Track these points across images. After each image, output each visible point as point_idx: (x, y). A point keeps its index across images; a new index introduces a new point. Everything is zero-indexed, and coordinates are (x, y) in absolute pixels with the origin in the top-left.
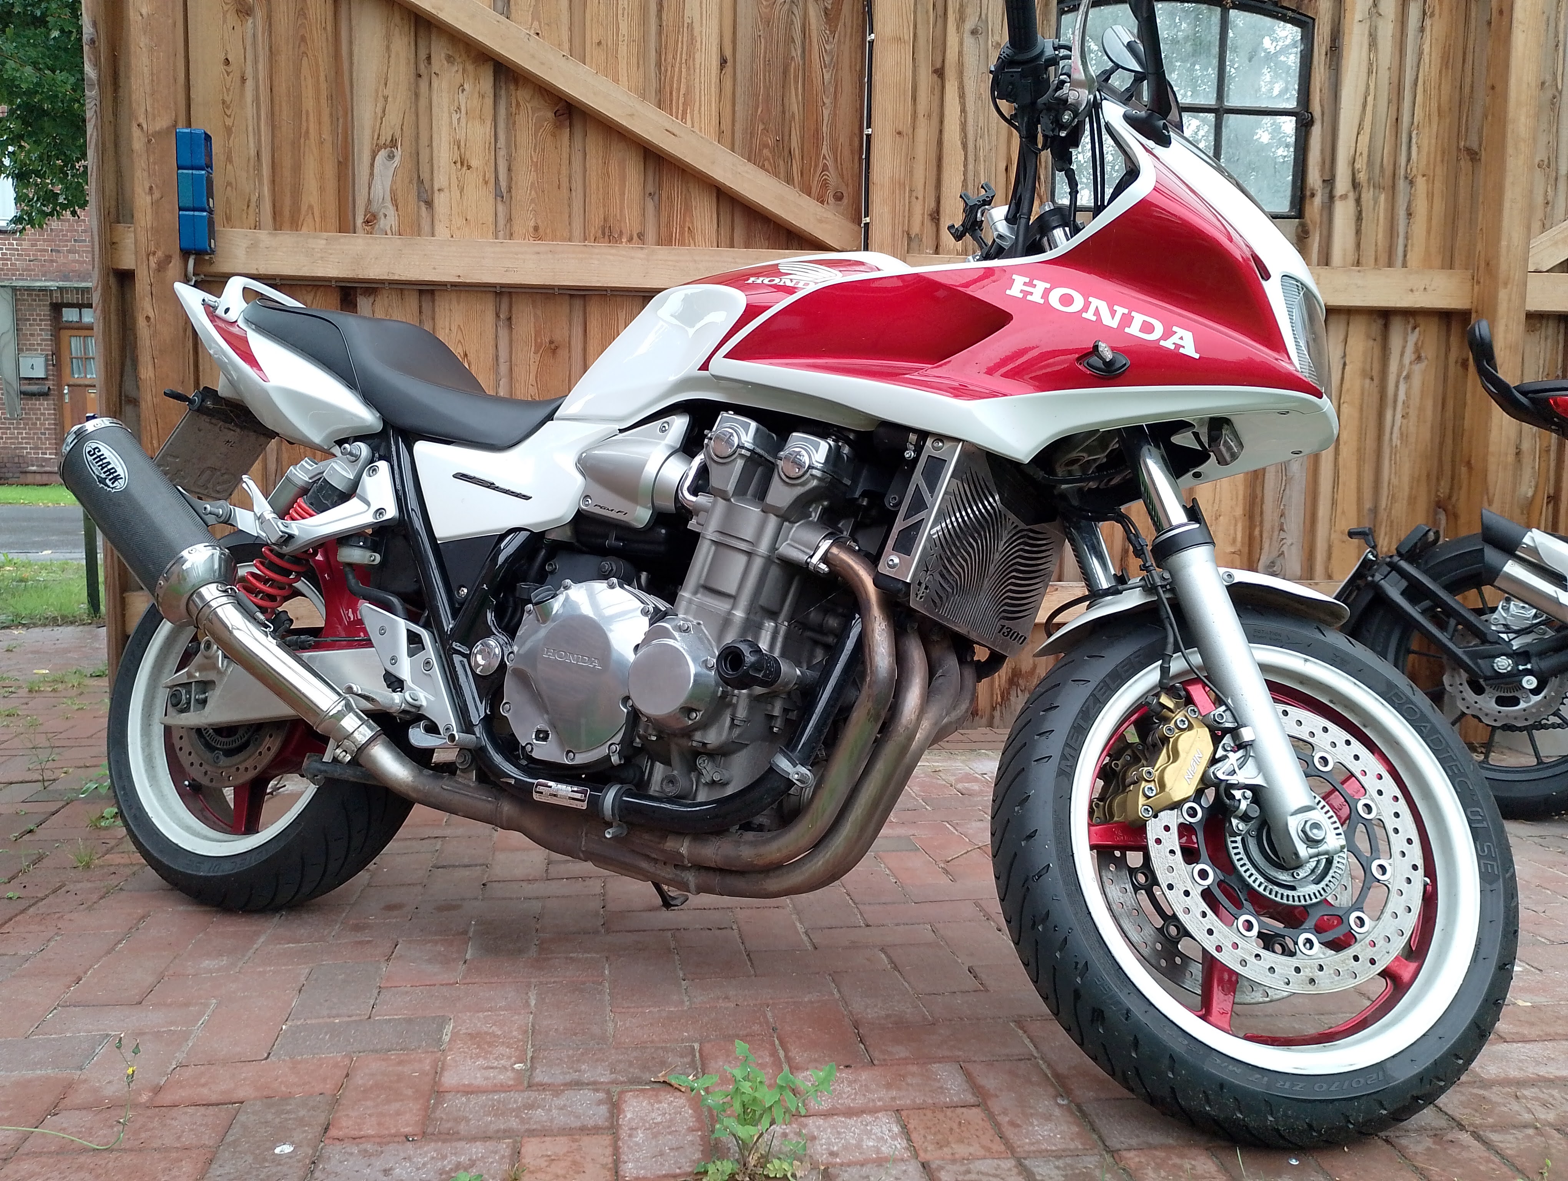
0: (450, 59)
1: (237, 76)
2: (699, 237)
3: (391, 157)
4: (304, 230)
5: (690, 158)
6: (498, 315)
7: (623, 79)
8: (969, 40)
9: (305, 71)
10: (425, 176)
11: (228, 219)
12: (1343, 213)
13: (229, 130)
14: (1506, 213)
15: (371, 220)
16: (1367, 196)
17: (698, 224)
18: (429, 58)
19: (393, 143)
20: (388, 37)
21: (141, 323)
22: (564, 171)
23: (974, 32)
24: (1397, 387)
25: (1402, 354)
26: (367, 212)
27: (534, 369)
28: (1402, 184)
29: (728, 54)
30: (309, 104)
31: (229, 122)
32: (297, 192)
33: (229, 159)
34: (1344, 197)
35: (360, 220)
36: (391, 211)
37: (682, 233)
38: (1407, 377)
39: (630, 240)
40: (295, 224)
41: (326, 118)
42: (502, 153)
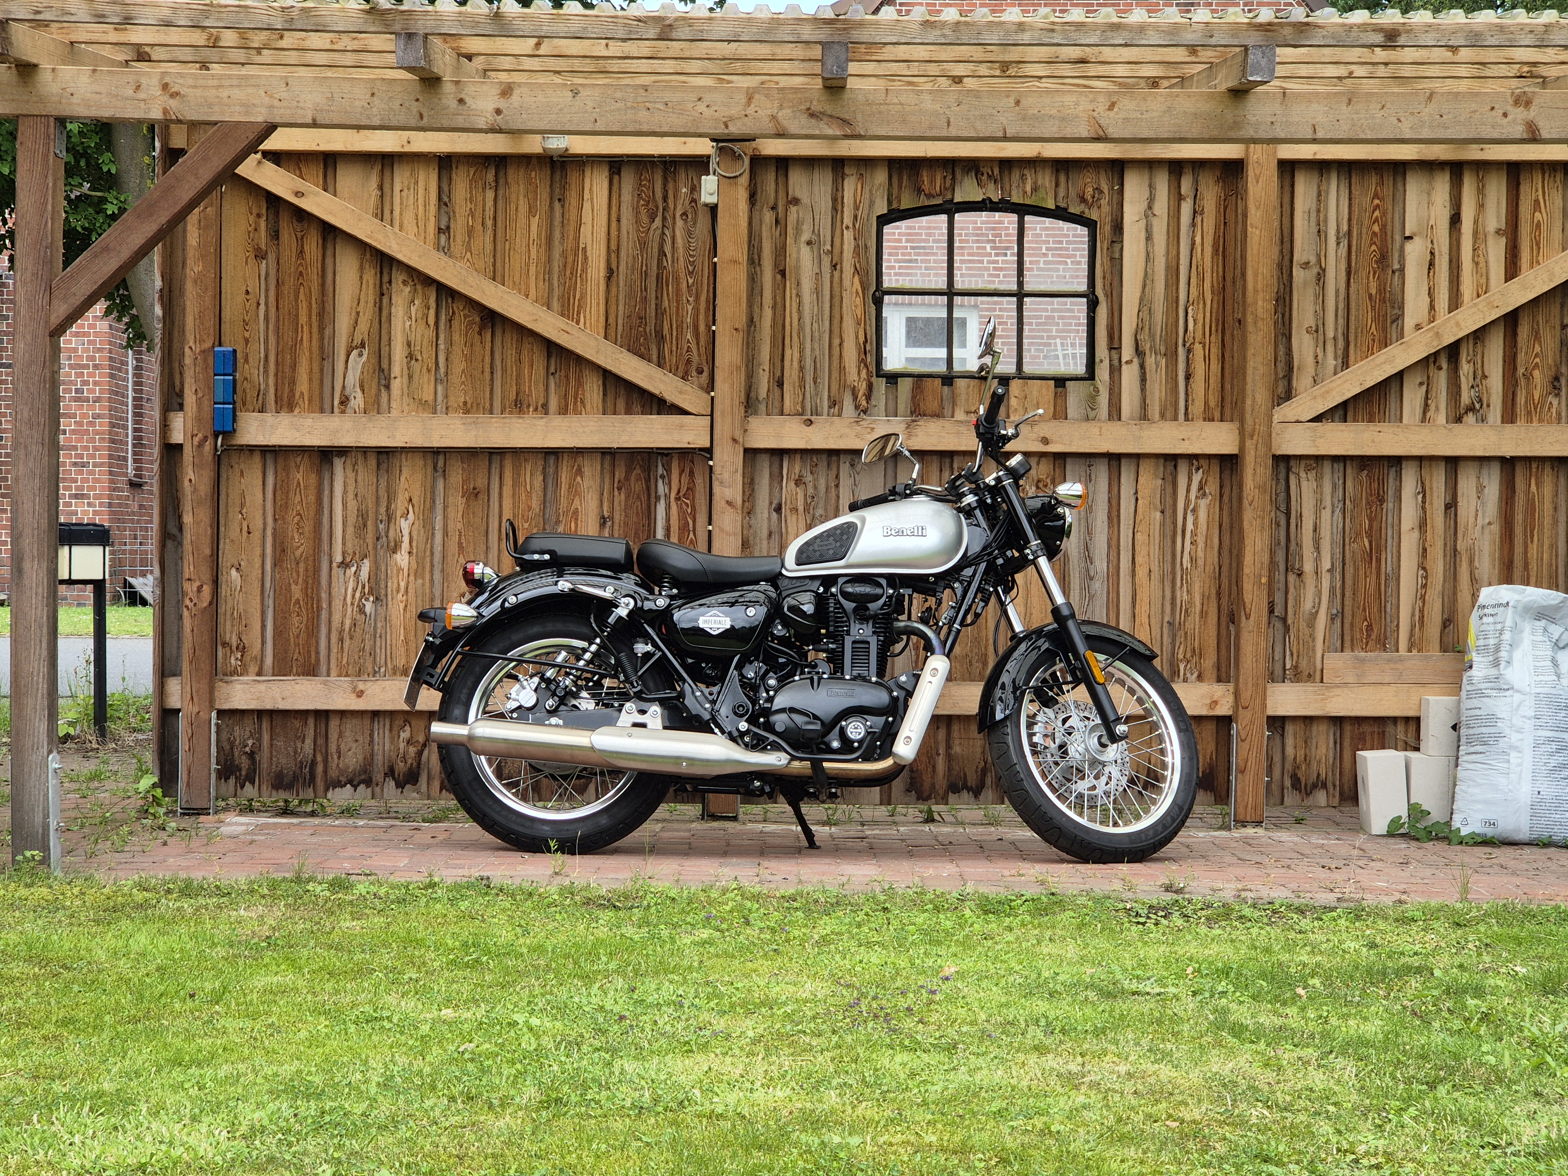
0: (405, 283)
1: (253, 301)
2: (588, 406)
3: (361, 355)
4: (297, 410)
5: (579, 351)
6: (435, 469)
7: (533, 292)
8: (805, 251)
9: (302, 296)
10: (385, 366)
11: (244, 404)
12: (1129, 375)
13: (247, 341)
14: (1249, 379)
15: (345, 401)
16: (1150, 360)
17: (588, 395)
18: (390, 282)
19: (363, 345)
20: (361, 268)
21: (186, 483)
22: (488, 359)
23: (809, 243)
24: (1185, 518)
25: (1188, 491)
26: (342, 394)
27: (461, 508)
28: (1181, 351)
29: (614, 266)
30: (303, 319)
31: (247, 335)
32: (293, 382)
33: (246, 361)
34: (1128, 362)
35: (336, 402)
36: (359, 394)
37: (575, 403)
38: (1194, 511)
39: (536, 409)
40: (291, 408)
41: (315, 330)
42: (442, 346)
